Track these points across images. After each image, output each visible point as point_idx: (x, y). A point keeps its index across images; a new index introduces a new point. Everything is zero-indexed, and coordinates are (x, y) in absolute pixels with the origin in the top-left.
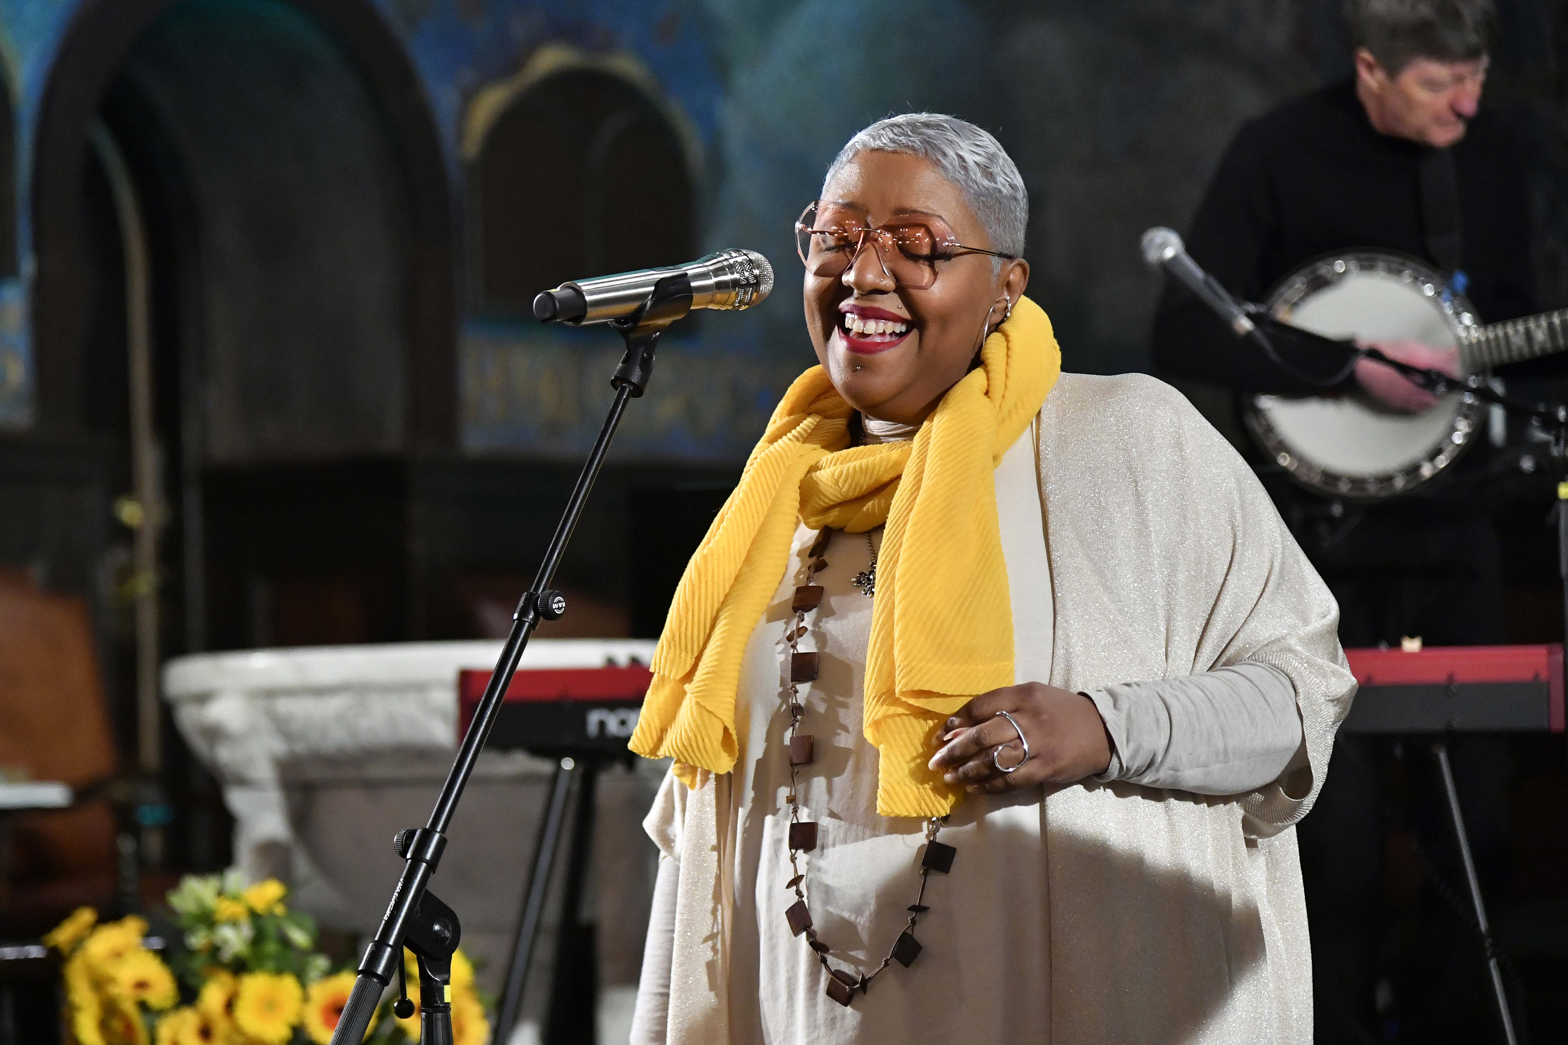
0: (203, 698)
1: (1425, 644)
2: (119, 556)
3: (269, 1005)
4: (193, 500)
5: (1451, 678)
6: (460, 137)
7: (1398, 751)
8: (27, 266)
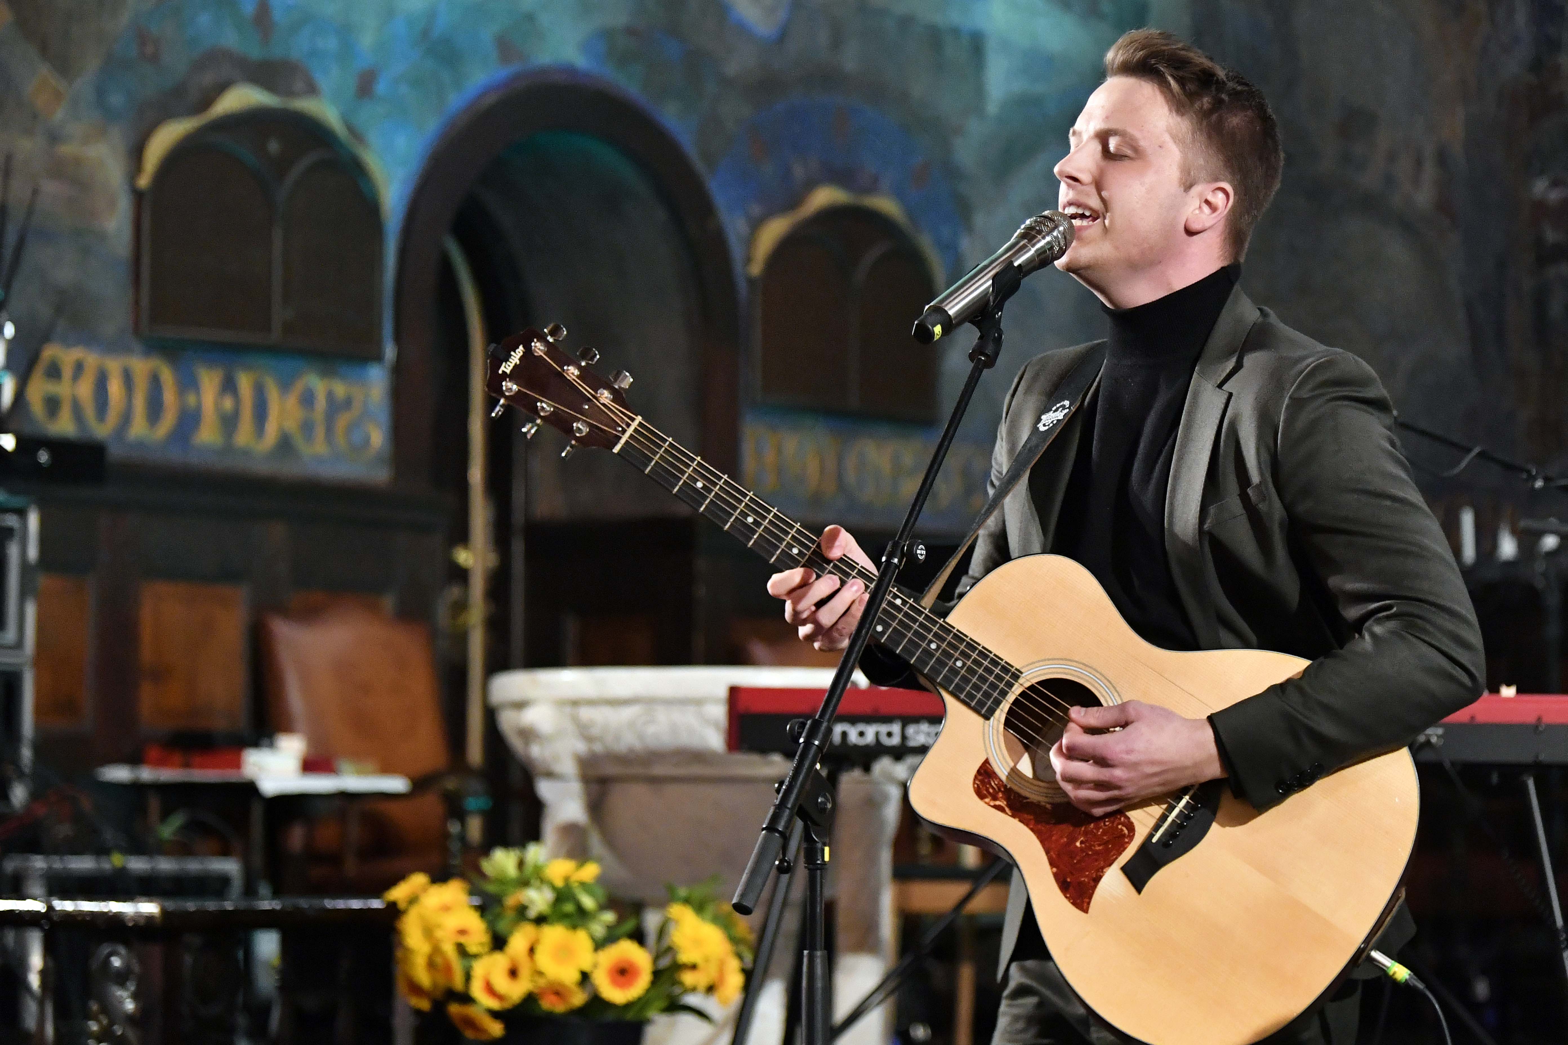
0: (520, 705)
1: (1519, 691)
2: (455, 592)
3: (564, 953)
4: (518, 547)
5: (1539, 719)
6: (748, 260)
7: (1495, 778)
8: (390, 352)
